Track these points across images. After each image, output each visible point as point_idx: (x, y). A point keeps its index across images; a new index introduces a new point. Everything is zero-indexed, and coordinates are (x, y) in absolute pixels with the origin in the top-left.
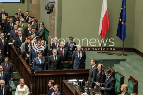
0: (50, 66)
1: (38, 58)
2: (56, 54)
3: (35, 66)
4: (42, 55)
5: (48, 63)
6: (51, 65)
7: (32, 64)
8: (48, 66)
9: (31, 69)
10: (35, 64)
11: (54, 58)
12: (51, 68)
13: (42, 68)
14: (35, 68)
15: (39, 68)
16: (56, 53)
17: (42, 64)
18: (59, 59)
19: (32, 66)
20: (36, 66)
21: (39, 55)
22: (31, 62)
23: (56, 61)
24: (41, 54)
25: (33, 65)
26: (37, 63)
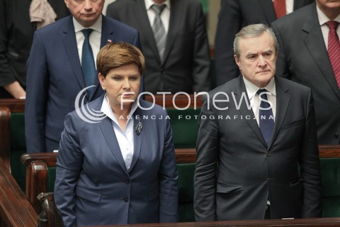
0: (215, 181)
1: (106, 108)
2: (264, 69)
3: (76, 178)
4: (136, 84)
5: (192, 158)
6: (225, 176)
7: (51, 163)
8: (198, 181)
9: (38, 206)
10: (79, 165)
11: (255, 105)
12: (222, 205)
13: (139, 206)
14: (76, 197)
15: (112, 206)
16: (271, 60)
17: (137, 161)
18: (297, 115)
19: (44, 182)
20: (85, 182)
21: (109, 83)
22: (45, 143)
23: (268, 140)
24: (132, 71)
25: (61, 175)
26: (96, 151)
